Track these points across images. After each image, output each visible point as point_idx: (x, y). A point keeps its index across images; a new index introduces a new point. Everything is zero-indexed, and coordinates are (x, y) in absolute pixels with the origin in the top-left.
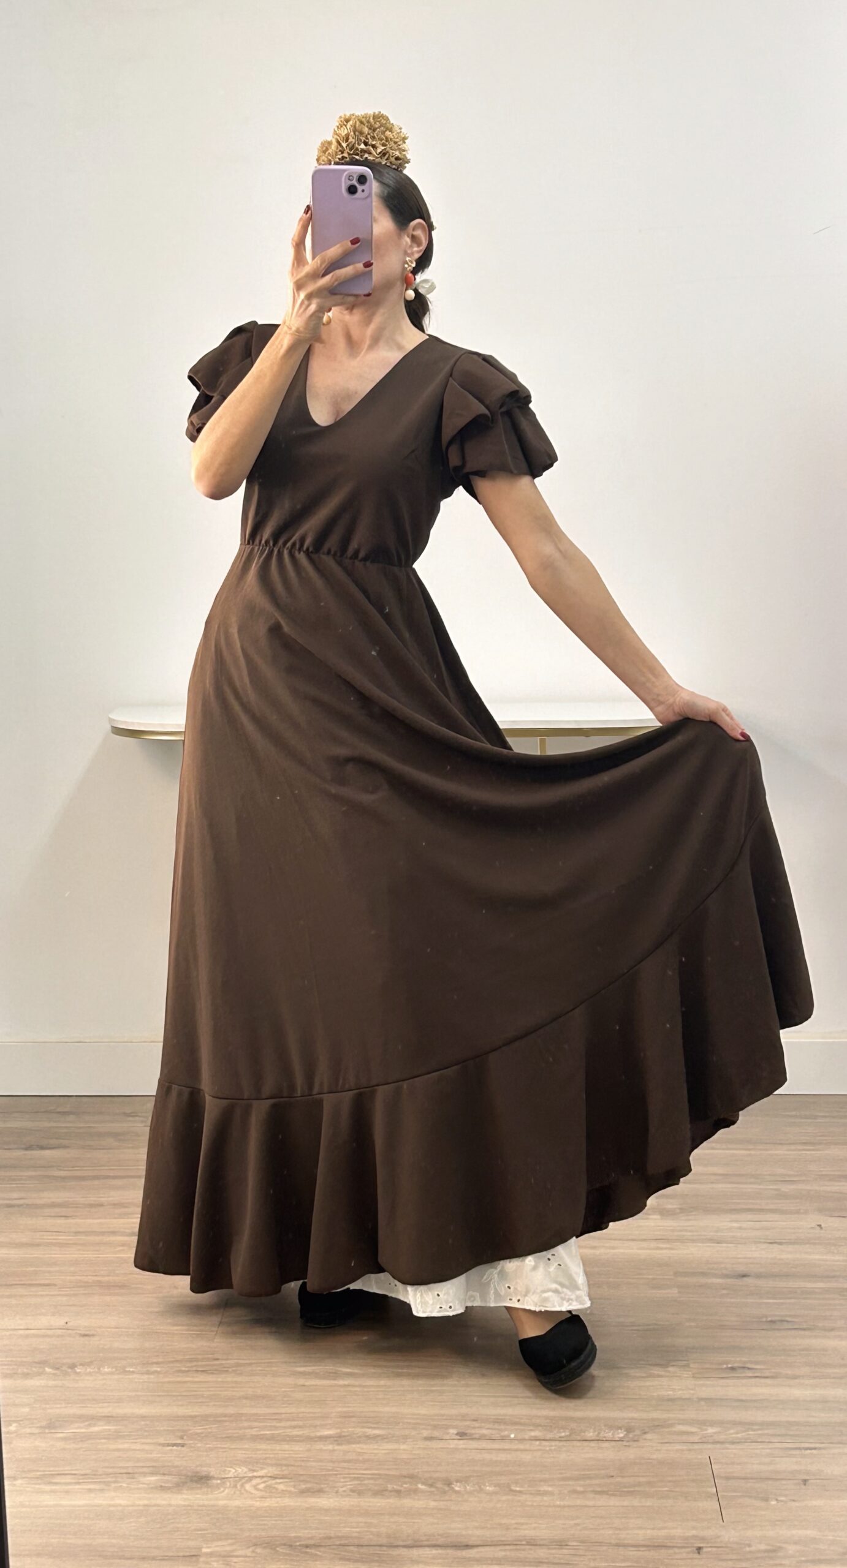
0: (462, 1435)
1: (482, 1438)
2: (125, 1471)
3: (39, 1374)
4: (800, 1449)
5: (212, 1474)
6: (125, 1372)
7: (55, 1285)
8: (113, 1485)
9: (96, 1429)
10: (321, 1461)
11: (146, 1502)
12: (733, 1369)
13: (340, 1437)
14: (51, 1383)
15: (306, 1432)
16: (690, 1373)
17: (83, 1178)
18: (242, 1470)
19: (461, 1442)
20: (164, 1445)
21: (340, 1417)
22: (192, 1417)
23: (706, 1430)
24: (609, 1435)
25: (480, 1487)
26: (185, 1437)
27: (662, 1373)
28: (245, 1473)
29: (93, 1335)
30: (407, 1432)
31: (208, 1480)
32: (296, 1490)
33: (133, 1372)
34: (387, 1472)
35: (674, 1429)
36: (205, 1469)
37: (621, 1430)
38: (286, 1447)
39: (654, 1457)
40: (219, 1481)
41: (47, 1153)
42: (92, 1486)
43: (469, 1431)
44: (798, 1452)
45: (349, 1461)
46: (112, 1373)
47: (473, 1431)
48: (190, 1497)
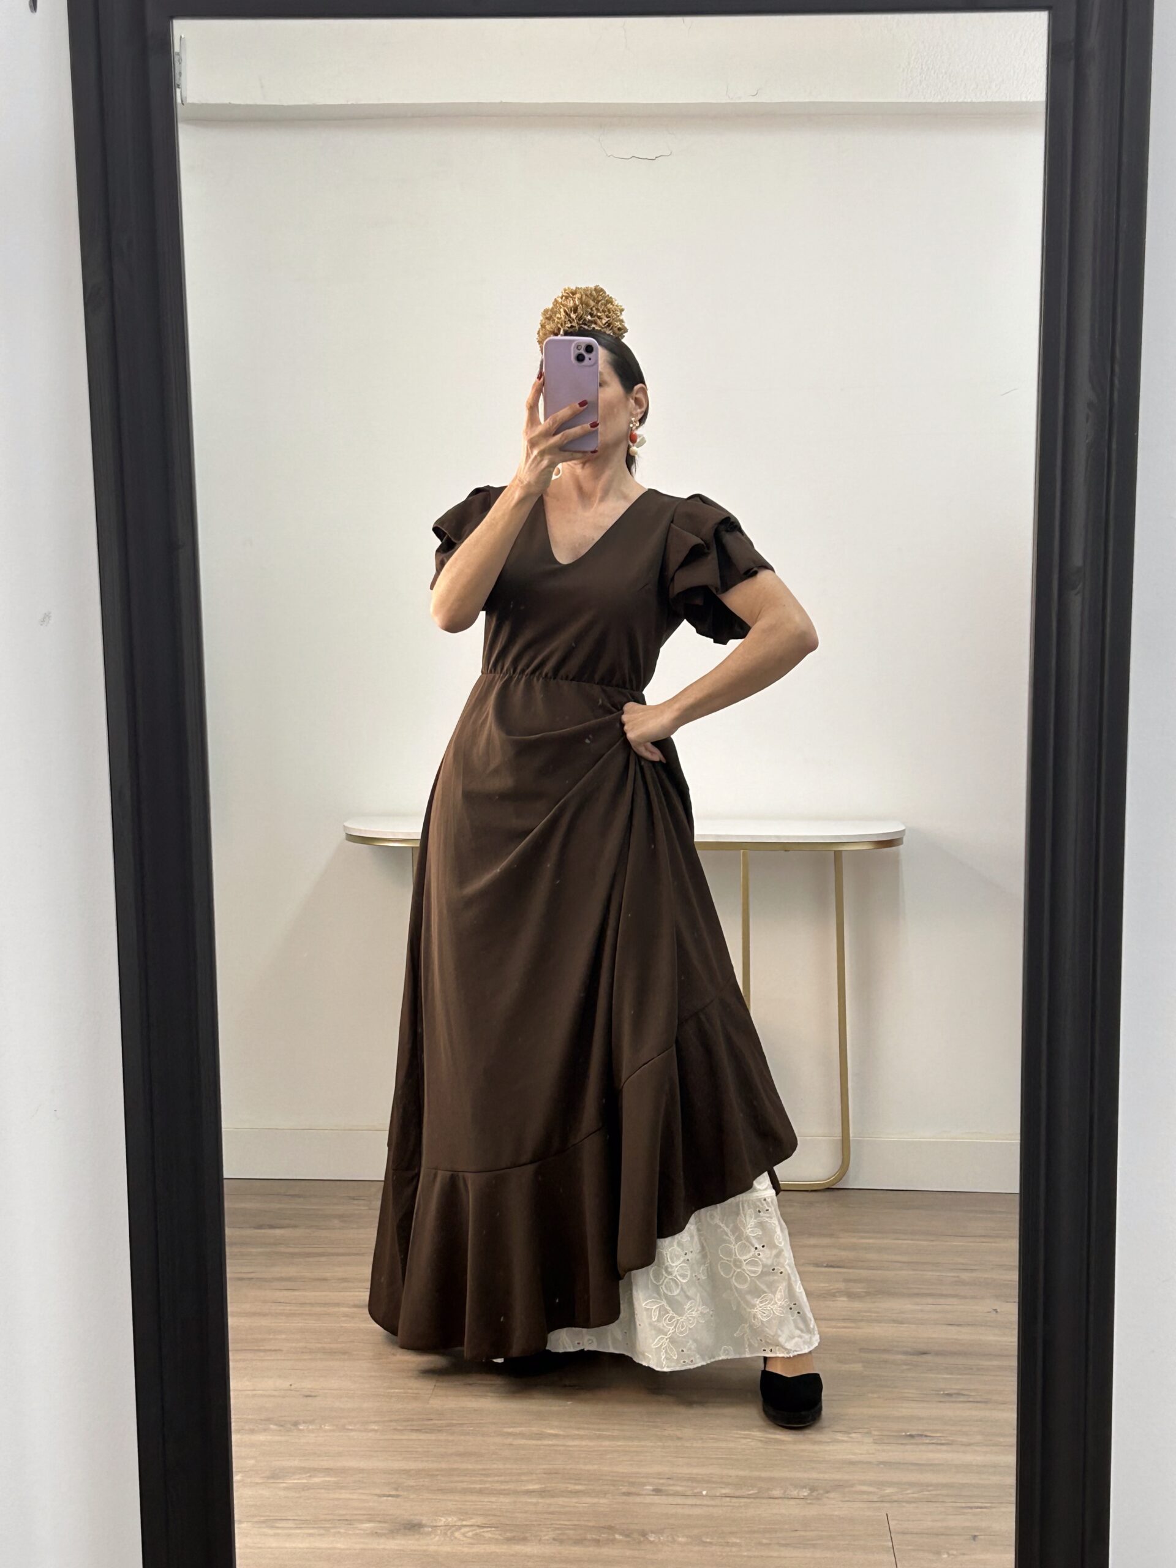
0: (658, 1491)
1: (676, 1494)
2: (342, 1518)
3: (265, 1430)
4: (971, 1508)
5: (424, 1522)
6: (344, 1429)
7: (280, 1350)
8: (333, 1531)
9: (317, 1480)
10: (526, 1512)
11: (362, 1546)
12: (911, 1436)
13: (544, 1492)
14: (277, 1438)
15: (512, 1486)
16: (871, 1440)
17: (309, 1255)
18: (452, 1520)
19: (656, 1497)
20: (380, 1496)
21: (545, 1474)
22: (407, 1472)
23: (884, 1490)
24: (795, 1493)
25: (673, 1538)
26: (400, 1489)
27: (845, 1439)
28: (455, 1522)
29: (315, 1396)
30: (606, 1488)
31: (419, 1528)
32: (502, 1538)
33: (352, 1430)
34: (586, 1523)
35: (853, 1489)
36: (418, 1517)
37: (806, 1488)
38: (494, 1499)
39: (836, 1513)
40: (430, 1529)
41: (278, 1232)
42: (311, 1531)
43: (663, 1488)
44: (970, 1511)
45: (552, 1513)
46: (333, 1431)
47: (667, 1488)
48: (403, 1542)
